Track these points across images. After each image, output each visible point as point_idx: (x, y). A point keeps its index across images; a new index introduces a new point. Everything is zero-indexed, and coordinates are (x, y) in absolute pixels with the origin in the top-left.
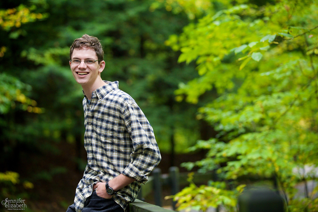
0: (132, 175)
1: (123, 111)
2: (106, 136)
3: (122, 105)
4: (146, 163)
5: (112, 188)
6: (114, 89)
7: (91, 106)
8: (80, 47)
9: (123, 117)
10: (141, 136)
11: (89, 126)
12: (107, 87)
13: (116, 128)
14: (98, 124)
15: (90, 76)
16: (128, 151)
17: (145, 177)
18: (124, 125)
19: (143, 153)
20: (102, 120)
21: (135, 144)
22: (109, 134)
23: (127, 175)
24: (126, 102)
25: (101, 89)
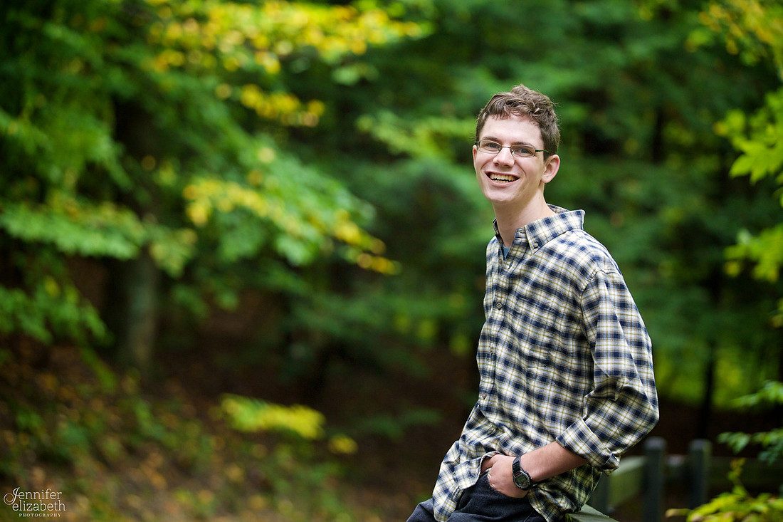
0: (582, 448)
1: (584, 287)
2: (534, 342)
3: (583, 272)
4: (619, 423)
5: (528, 474)
6: (571, 229)
7: (509, 263)
8: (504, 112)
9: (582, 301)
10: (616, 355)
11: (497, 311)
12: (556, 222)
13: (561, 325)
14: (521, 309)
15: (520, 186)
16: (584, 385)
17: (611, 459)
18: (580, 322)
19: (616, 399)
20: (531, 301)
21: (599, 373)
22: (544, 337)
23: (569, 448)
24: (595, 266)
25: (538, 226)
